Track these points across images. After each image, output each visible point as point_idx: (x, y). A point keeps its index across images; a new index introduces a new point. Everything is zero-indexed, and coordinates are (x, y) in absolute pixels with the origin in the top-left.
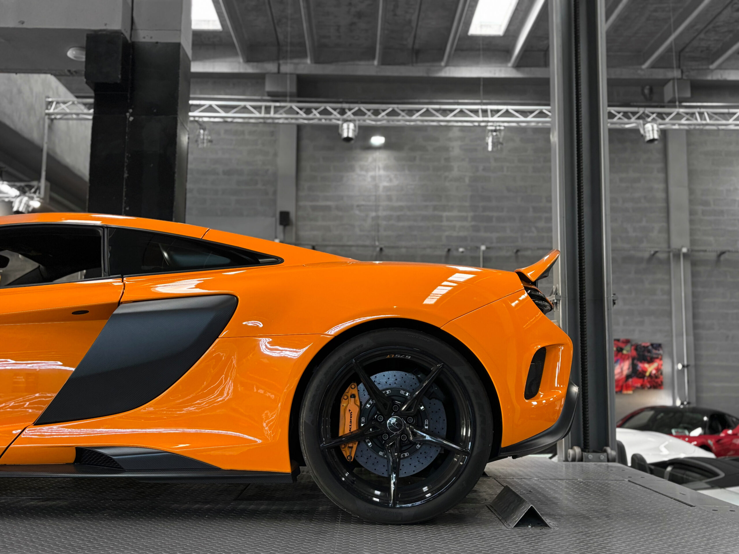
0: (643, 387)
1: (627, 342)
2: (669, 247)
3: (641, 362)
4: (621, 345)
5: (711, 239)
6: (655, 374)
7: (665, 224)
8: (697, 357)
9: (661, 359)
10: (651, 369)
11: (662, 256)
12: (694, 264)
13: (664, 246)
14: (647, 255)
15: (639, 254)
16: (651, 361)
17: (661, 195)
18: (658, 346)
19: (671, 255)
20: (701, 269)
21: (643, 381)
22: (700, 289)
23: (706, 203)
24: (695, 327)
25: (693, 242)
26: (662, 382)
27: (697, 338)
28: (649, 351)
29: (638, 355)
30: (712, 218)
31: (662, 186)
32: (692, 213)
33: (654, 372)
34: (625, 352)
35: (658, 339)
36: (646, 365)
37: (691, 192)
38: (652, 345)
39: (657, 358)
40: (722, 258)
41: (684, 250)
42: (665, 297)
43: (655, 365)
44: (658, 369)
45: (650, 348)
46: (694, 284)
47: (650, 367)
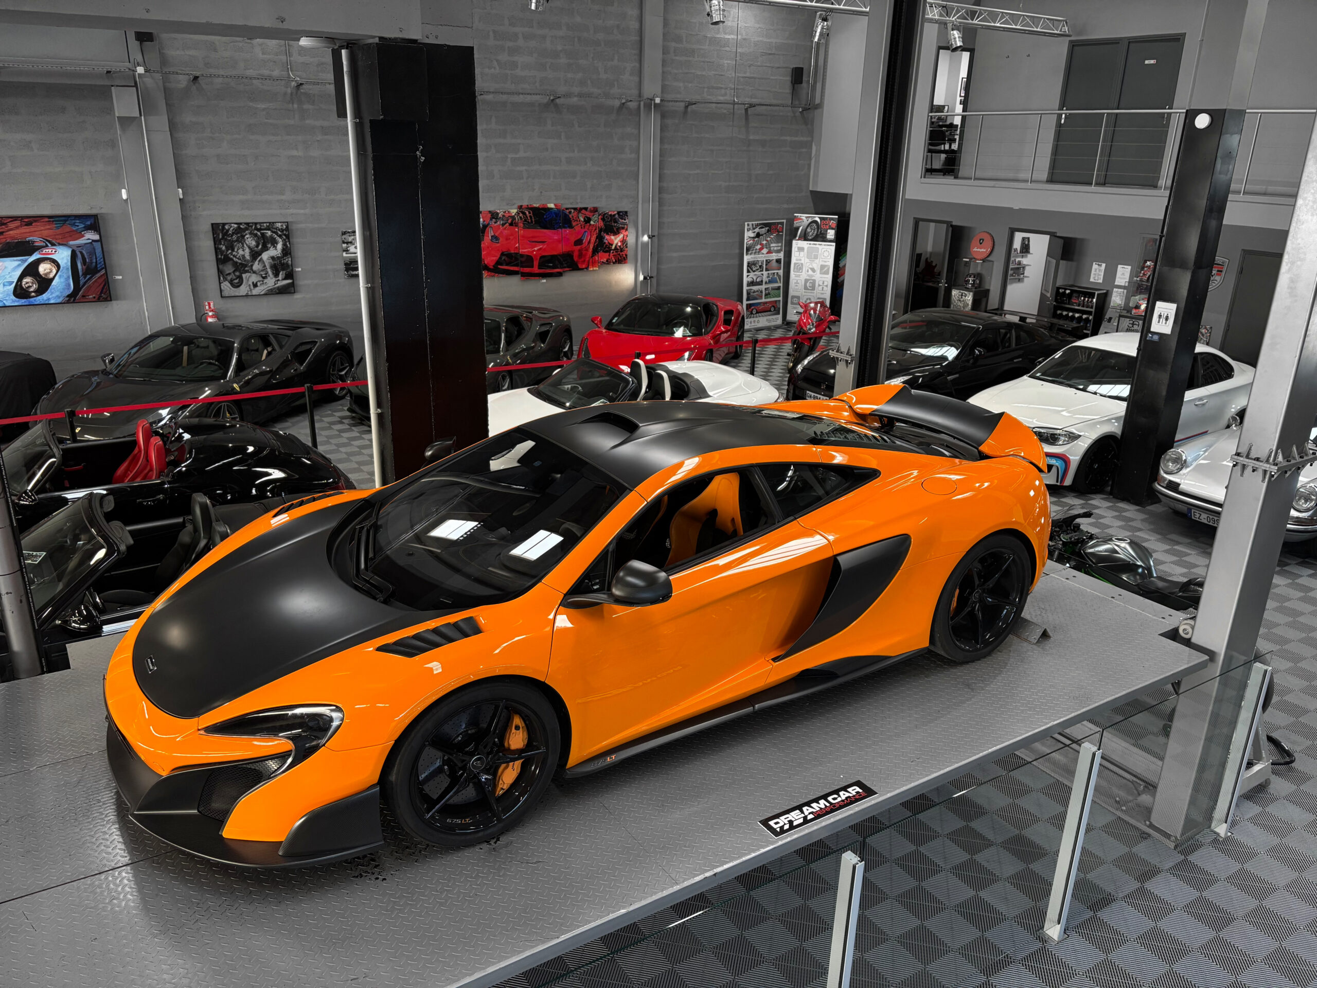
0: (608, 262)
1: (595, 210)
2: (640, 95)
3: (607, 234)
4: (588, 214)
5: (681, 85)
6: (620, 246)
7: (637, 65)
8: (660, 225)
9: (627, 230)
10: (616, 240)
11: (633, 105)
12: (663, 116)
13: (635, 92)
14: (617, 103)
15: (610, 102)
16: (616, 232)
17: (634, 25)
18: (623, 214)
19: (642, 103)
20: (669, 122)
21: (609, 255)
22: (666, 146)
23: (678, 39)
24: (661, 190)
25: (664, 88)
26: (626, 255)
27: (661, 203)
28: (616, 221)
29: (605, 225)
30: (683, 58)
31: (635, 12)
32: (665, 51)
33: (619, 244)
34: (592, 223)
35: (624, 206)
36: (613, 237)
37: (666, 23)
38: (619, 213)
39: (623, 228)
40: (690, 109)
41: (658, 100)
42: (633, 156)
43: (621, 236)
44: (624, 241)
45: (617, 216)
46: (662, 141)
47: (616, 239)
